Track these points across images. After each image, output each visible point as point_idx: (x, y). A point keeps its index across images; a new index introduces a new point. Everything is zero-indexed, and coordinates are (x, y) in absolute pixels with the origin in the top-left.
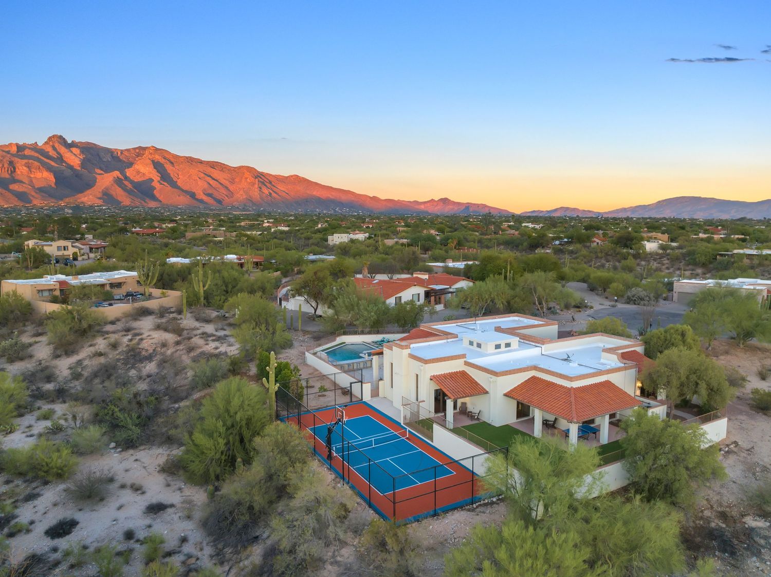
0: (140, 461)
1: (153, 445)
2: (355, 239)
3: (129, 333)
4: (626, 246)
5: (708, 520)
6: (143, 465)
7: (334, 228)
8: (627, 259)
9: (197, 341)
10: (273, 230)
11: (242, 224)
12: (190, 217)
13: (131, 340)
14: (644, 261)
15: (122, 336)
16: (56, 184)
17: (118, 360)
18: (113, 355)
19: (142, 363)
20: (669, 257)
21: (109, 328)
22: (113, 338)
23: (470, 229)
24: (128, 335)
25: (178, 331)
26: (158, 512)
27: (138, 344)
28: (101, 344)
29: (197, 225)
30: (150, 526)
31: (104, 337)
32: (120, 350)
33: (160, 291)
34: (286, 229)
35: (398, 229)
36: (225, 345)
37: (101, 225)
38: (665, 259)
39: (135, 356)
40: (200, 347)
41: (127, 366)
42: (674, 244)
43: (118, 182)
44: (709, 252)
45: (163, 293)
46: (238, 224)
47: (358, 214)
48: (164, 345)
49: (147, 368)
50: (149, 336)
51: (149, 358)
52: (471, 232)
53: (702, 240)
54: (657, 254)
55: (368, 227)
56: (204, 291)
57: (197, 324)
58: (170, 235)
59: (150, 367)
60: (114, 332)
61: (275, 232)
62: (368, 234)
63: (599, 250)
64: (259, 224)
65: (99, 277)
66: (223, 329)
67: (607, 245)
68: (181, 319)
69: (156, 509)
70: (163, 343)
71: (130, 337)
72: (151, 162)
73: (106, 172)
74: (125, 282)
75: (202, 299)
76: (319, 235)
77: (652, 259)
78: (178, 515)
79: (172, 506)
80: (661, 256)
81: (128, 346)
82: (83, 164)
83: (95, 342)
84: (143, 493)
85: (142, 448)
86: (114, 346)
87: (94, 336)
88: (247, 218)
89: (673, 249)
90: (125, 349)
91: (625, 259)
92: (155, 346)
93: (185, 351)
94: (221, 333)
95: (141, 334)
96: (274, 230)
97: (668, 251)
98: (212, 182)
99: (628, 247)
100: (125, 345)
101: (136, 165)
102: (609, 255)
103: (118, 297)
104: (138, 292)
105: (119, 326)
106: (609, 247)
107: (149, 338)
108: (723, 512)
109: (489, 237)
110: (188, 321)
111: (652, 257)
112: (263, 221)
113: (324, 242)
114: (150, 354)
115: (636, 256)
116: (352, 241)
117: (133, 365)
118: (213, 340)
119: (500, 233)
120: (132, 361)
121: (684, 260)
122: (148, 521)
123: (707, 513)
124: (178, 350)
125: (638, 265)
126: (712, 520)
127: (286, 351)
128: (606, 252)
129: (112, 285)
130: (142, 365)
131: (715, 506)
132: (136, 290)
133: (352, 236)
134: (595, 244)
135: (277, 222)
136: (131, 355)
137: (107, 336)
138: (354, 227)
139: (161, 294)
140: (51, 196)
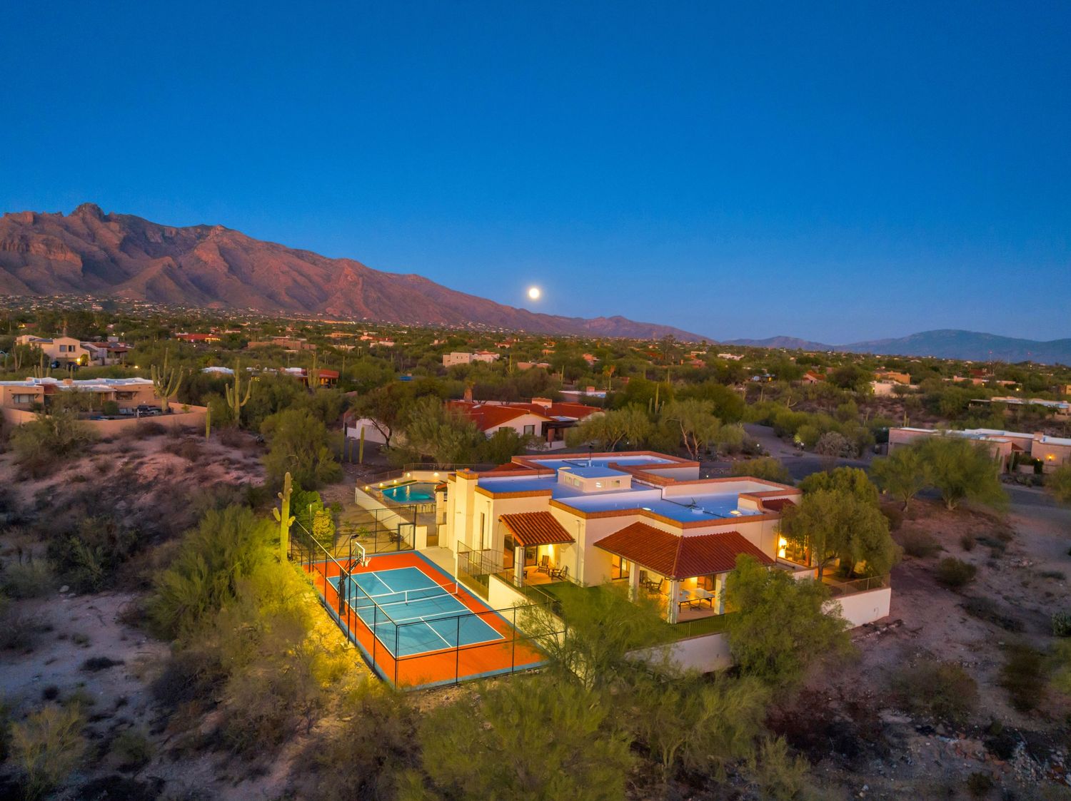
0: (96, 608)
1: (120, 591)
2: (480, 361)
3: (127, 455)
4: (846, 385)
5: (832, 713)
6: (99, 613)
7: (454, 345)
8: (847, 403)
9: (216, 468)
10: (372, 345)
11: (333, 335)
12: (264, 323)
13: (127, 464)
14: (870, 407)
15: (117, 458)
16: (83, 270)
17: (104, 488)
18: (100, 482)
19: (136, 493)
20: (904, 403)
21: (101, 447)
22: (103, 459)
23: (641, 356)
24: (124, 457)
25: (193, 456)
26: (99, 669)
27: (136, 468)
28: (86, 466)
29: (268, 333)
30: (82, 685)
31: (90, 459)
32: (110, 475)
33: (182, 405)
34: (391, 344)
35: (544, 351)
36: (251, 475)
37: (135, 326)
38: (899, 405)
39: (128, 484)
40: (219, 476)
41: (115, 495)
42: (913, 387)
43: (169, 272)
44: (958, 399)
45: (185, 408)
46: (326, 336)
47: (497, 332)
48: (170, 471)
49: (142, 500)
50: (152, 459)
51: (148, 487)
52: (641, 360)
53: (956, 384)
54: (889, 399)
55: (503, 348)
56: (240, 407)
57: (221, 448)
58: (226, 344)
59: (146, 499)
60: (105, 453)
61: (375, 347)
62: (498, 355)
63: (810, 390)
64: (356, 337)
65: (104, 384)
66: (254, 456)
67: (823, 385)
68: (202, 441)
69: (98, 665)
70: (168, 469)
71: (126, 460)
72: (217, 247)
73: (154, 257)
74: (137, 392)
75: (237, 418)
76: (432, 354)
77: (882, 404)
78: (125, 674)
79: (121, 663)
80: (894, 402)
81: (121, 470)
82: (123, 246)
83: (77, 464)
84: (87, 646)
85: (104, 593)
86: (103, 470)
87: (78, 457)
88: (342, 328)
89: (911, 392)
90: (116, 475)
91: (845, 402)
92: (157, 473)
93: (195, 480)
94: (251, 461)
95: (142, 457)
96: (374, 346)
97: (905, 396)
98: (299, 278)
99: (849, 388)
100: (117, 470)
101: (196, 251)
102: (824, 397)
103: (125, 411)
104: (154, 406)
105: (116, 445)
106: (825, 387)
107: (152, 462)
108: (855, 703)
109: (665, 367)
110: (211, 444)
111: (880, 402)
112: (362, 334)
113: (437, 362)
114: (150, 482)
115: (860, 401)
116: (475, 363)
117: (123, 495)
118: (237, 469)
119: (682, 363)
120: (122, 490)
121: (925, 407)
122: (81, 679)
123: (834, 705)
124: (186, 479)
125: (861, 412)
126: (836, 713)
127: (333, 486)
128: (819, 393)
129: (119, 394)
130: (136, 496)
131: (847, 697)
132: (152, 404)
133: (477, 357)
134: (808, 382)
135: (381, 335)
136: (123, 483)
137: (96, 457)
138: (485, 346)
139: (182, 408)
140: (75, 286)
